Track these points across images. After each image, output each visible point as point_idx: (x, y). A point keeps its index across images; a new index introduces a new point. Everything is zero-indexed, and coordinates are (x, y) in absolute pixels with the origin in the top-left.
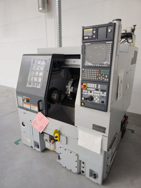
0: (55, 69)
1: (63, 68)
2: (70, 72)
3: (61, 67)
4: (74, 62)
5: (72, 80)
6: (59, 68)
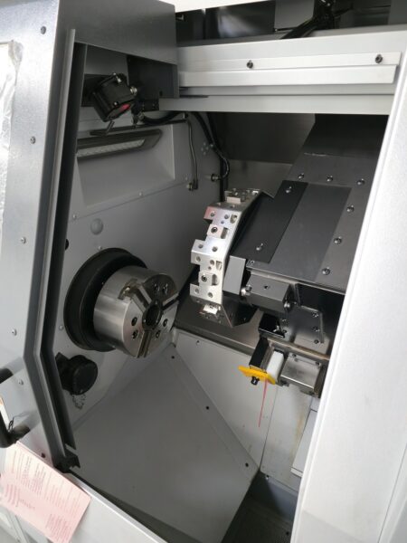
0: (104, 125)
1: (170, 117)
2: (210, 142)
3: (156, 108)
4: (250, 65)
5: (231, 208)
6: (145, 120)
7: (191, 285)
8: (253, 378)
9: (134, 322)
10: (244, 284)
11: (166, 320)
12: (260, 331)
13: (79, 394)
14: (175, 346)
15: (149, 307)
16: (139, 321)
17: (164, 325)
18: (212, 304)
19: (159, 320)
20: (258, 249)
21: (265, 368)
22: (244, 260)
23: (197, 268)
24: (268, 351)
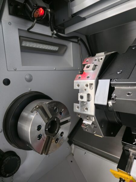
7: (75, 104)
8: (120, 178)
9: (39, 128)
10: (110, 98)
11: (62, 133)
12: (123, 144)
13: (5, 177)
14: (73, 155)
15: (50, 121)
16: (43, 128)
17: (61, 135)
18: (88, 117)
19: (58, 131)
20: (118, 73)
21: (129, 172)
22: (109, 80)
23: (77, 91)
24: (129, 160)
